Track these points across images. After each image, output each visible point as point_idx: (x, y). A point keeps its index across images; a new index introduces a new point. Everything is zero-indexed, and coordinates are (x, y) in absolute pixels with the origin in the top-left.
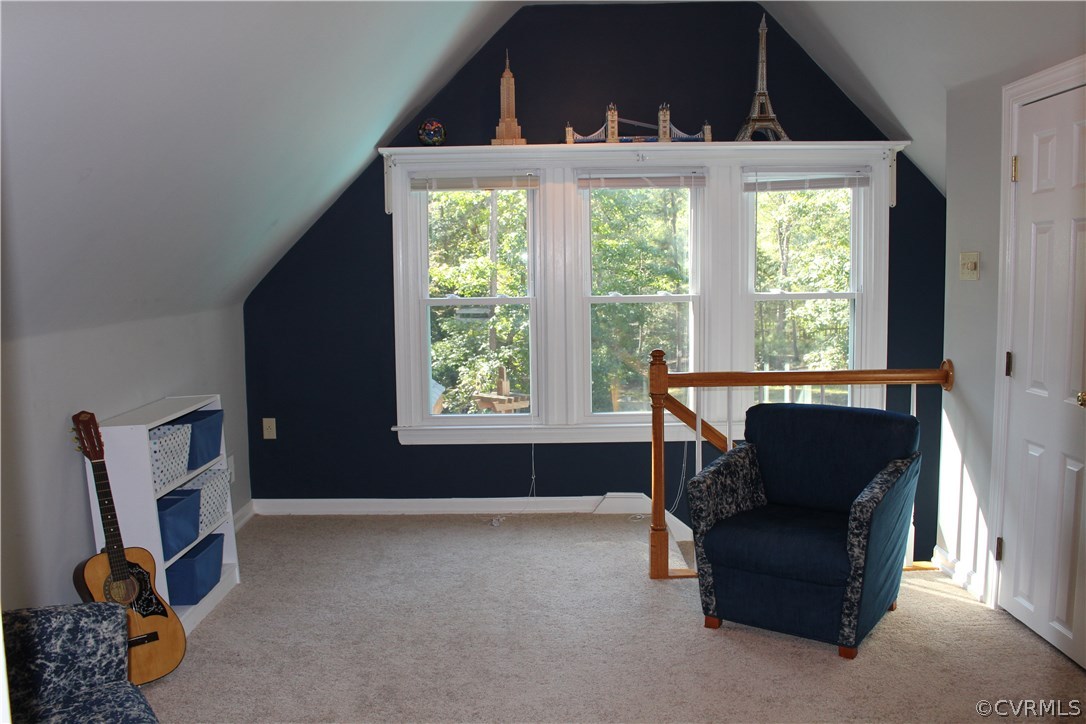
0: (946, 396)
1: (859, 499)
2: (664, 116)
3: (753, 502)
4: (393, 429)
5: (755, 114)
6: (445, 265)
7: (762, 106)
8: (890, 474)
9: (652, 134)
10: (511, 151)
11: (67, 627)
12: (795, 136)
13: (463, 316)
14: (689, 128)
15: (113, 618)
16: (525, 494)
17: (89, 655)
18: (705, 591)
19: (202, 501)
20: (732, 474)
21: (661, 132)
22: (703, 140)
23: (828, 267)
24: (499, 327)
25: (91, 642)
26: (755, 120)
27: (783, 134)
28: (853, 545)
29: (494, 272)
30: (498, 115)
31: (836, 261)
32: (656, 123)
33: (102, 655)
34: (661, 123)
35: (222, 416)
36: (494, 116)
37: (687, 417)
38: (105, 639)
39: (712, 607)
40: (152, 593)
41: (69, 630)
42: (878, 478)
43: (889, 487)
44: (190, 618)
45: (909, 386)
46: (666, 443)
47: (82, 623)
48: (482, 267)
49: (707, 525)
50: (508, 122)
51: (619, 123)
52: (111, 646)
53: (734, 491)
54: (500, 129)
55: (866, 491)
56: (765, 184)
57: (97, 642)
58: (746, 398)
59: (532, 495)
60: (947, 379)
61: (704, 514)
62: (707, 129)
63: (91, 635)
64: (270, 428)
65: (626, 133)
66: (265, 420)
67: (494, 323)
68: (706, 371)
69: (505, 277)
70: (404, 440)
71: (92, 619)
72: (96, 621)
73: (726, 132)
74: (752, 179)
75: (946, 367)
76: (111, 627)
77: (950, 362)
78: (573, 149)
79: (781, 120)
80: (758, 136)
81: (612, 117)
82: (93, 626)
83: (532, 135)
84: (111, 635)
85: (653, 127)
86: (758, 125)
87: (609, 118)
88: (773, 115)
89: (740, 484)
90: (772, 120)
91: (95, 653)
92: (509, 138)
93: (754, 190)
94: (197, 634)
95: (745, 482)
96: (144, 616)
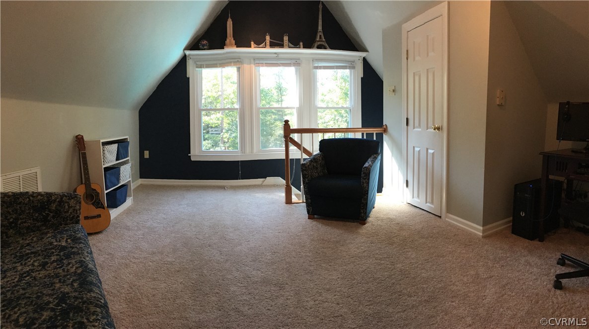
0: (385, 136)
1: (365, 166)
2: (286, 38)
3: (323, 173)
4: (189, 155)
5: (318, 39)
6: (206, 117)
7: (320, 36)
8: (373, 158)
9: (281, 46)
10: (231, 50)
11: (58, 200)
12: (332, 48)
13: (212, 134)
14: (295, 44)
15: (76, 198)
16: (237, 179)
17: (65, 212)
18: (308, 206)
19: (121, 172)
20: (316, 162)
21: (285, 45)
22: (300, 48)
23: (331, 118)
24: (224, 136)
25: (67, 207)
26: (318, 41)
27: (328, 47)
28: (363, 183)
29: (223, 118)
30: (227, 37)
31: (333, 116)
32: (283, 41)
33: (71, 213)
34: (285, 41)
35: (129, 144)
36: (225, 37)
37: (298, 145)
38: (72, 206)
39: (311, 211)
40: (100, 200)
41: (58, 201)
42: (369, 160)
43: (373, 162)
44: (114, 213)
45: (373, 133)
46: (290, 159)
47: (64, 199)
48: (218, 117)
49: (308, 180)
50: (230, 39)
51: (270, 41)
52: (74, 210)
53: (317, 168)
54: (228, 41)
55: (367, 163)
56: (321, 66)
57: (69, 207)
58: (320, 137)
59: (240, 179)
60: (385, 130)
61: (307, 176)
62: (301, 43)
63: (66, 204)
64: (147, 154)
65: (272, 45)
66: (145, 151)
67: (223, 135)
68: (301, 128)
69: (226, 121)
70: (193, 159)
71: (68, 198)
72: (69, 199)
73: (308, 46)
74: (316, 65)
75: (385, 127)
76: (75, 202)
77: (386, 125)
78: (253, 50)
79: (327, 42)
80: (319, 47)
81: (268, 38)
82: (68, 201)
83: (239, 45)
84: (74, 205)
85: (282, 43)
86: (319, 43)
87: (267, 39)
88: (324, 40)
89: (319, 166)
90: (323, 41)
91: (68, 212)
92: (231, 45)
93: (317, 69)
94: (116, 218)
95: (320, 166)
96: (96, 208)
